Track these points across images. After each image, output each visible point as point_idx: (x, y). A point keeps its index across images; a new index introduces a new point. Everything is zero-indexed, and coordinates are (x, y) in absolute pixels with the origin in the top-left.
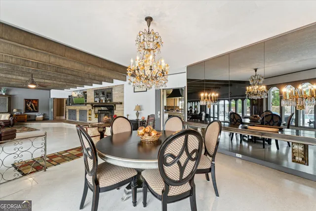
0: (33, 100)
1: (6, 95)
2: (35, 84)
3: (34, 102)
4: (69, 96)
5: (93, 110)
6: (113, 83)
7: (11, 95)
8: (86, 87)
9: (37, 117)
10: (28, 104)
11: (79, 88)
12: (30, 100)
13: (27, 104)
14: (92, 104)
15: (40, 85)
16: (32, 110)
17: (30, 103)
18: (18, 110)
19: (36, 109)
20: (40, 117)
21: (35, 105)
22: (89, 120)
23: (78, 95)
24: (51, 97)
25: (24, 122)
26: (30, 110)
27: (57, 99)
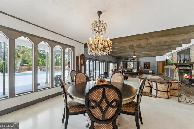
0: (147, 63)
1: (137, 61)
2: (135, 56)
4: (166, 59)
5: (177, 69)
6: (190, 43)
7: (139, 61)
8: (173, 51)
11: (170, 53)
12: (146, 63)
14: (176, 64)
15: (137, 56)
18: (141, 68)
20: (150, 72)
22: (175, 77)
23: (170, 58)
24: (157, 61)
25: (143, 73)
27: (162, 61)
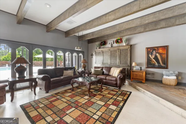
0: (158, 47)
1: (127, 45)
3: (161, 51)
7: (132, 45)
9: (164, 77)
10: (152, 54)
12: (153, 49)
13: (150, 56)
16: (157, 64)
17: (154, 52)
19: (164, 63)
21: (161, 56)
26: (154, 64)
